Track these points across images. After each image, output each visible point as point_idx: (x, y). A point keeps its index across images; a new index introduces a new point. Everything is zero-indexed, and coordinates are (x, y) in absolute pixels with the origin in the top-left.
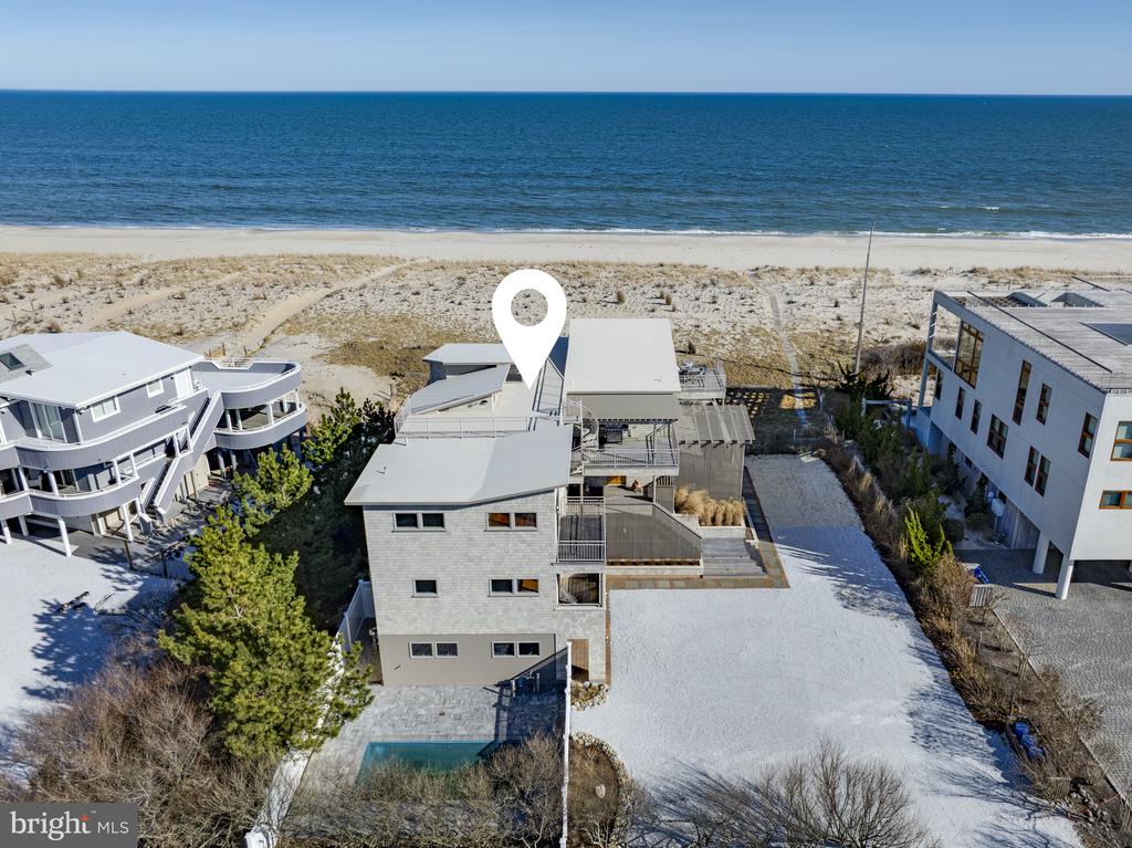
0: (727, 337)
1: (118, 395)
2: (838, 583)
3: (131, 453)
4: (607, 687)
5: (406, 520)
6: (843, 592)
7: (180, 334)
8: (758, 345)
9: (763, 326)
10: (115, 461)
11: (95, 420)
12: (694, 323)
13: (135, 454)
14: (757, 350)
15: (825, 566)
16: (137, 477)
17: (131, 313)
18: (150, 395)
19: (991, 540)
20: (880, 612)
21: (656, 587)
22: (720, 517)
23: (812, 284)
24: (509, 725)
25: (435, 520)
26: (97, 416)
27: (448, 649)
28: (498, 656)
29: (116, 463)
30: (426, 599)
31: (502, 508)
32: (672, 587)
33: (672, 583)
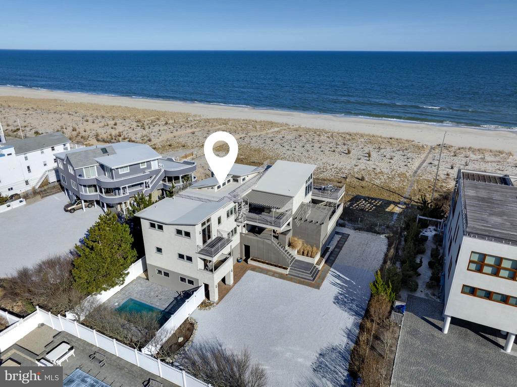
0: (385, 176)
1: (129, 166)
2: (341, 292)
3: (127, 186)
4: (215, 305)
5: (153, 225)
6: (339, 297)
7: (184, 146)
8: (397, 181)
9: (407, 173)
10: (121, 188)
11: (120, 173)
12: (374, 167)
13: (129, 187)
14: (394, 185)
15: (342, 284)
16: (128, 194)
17: (175, 137)
18: (141, 167)
19: (434, 295)
20: (348, 310)
21: (266, 274)
22: (306, 253)
23: (455, 156)
24: (173, 307)
25: (160, 227)
26: (121, 172)
27: (167, 274)
28: (182, 282)
29: (121, 189)
30: (158, 255)
31: (180, 228)
32: (273, 276)
33: (274, 274)
